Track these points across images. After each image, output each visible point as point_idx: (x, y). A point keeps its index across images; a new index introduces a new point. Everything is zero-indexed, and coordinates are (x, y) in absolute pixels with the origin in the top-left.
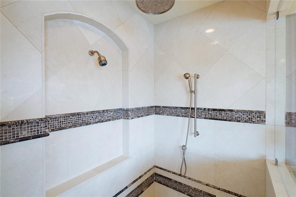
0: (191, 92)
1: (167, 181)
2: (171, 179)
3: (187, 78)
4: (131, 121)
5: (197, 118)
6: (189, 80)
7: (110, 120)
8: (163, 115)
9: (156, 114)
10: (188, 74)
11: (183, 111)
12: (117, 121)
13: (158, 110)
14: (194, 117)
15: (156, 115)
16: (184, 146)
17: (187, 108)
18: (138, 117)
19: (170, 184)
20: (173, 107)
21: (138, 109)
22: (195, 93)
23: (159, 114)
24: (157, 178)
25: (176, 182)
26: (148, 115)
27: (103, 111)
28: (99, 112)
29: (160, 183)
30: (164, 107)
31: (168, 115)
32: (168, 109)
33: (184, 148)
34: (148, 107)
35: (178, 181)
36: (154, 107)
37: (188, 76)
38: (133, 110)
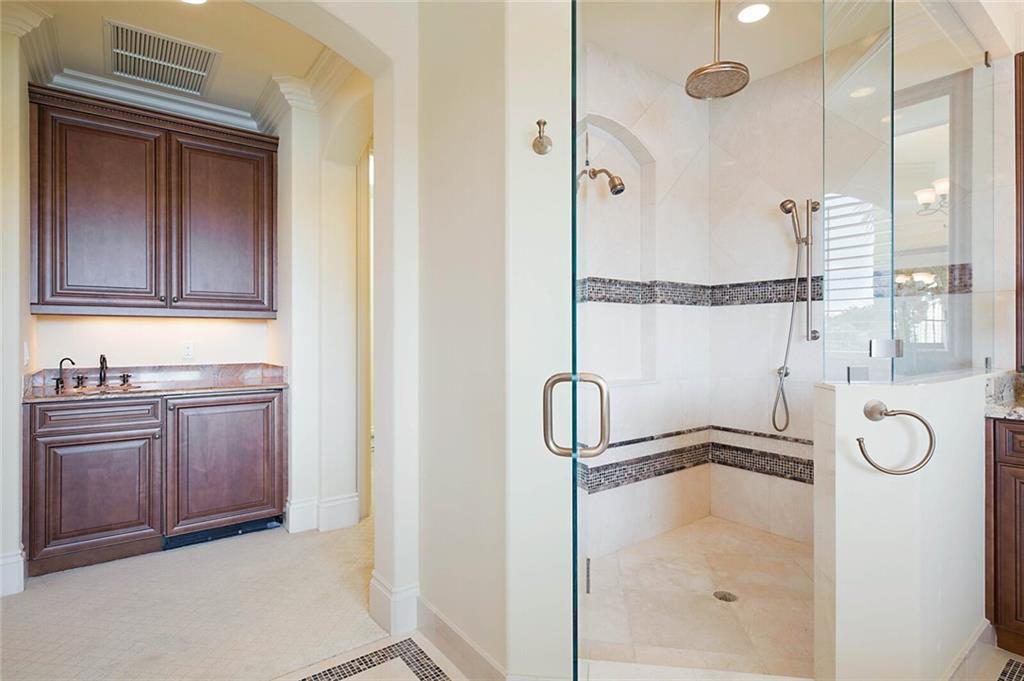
0: (799, 241)
1: (741, 457)
2: (750, 451)
3: (788, 211)
4: (658, 307)
5: (813, 299)
6: (793, 216)
7: (620, 301)
8: (732, 304)
9: (713, 304)
10: (791, 201)
11: (781, 288)
12: (630, 305)
13: (718, 294)
14: (806, 300)
15: (713, 307)
16: (782, 368)
17: (791, 281)
18: (675, 302)
19: (748, 462)
20: (757, 283)
21: (675, 285)
22: (807, 244)
23: (722, 304)
24: (718, 453)
25: (763, 454)
26: (695, 303)
27: (610, 281)
28: (603, 281)
29: (725, 463)
30: (733, 286)
31: (743, 303)
32: (743, 288)
33: (783, 373)
34: (696, 287)
35: (768, 451)
36: (708, 287)
37: (790, 205)
38: (663, 285)
